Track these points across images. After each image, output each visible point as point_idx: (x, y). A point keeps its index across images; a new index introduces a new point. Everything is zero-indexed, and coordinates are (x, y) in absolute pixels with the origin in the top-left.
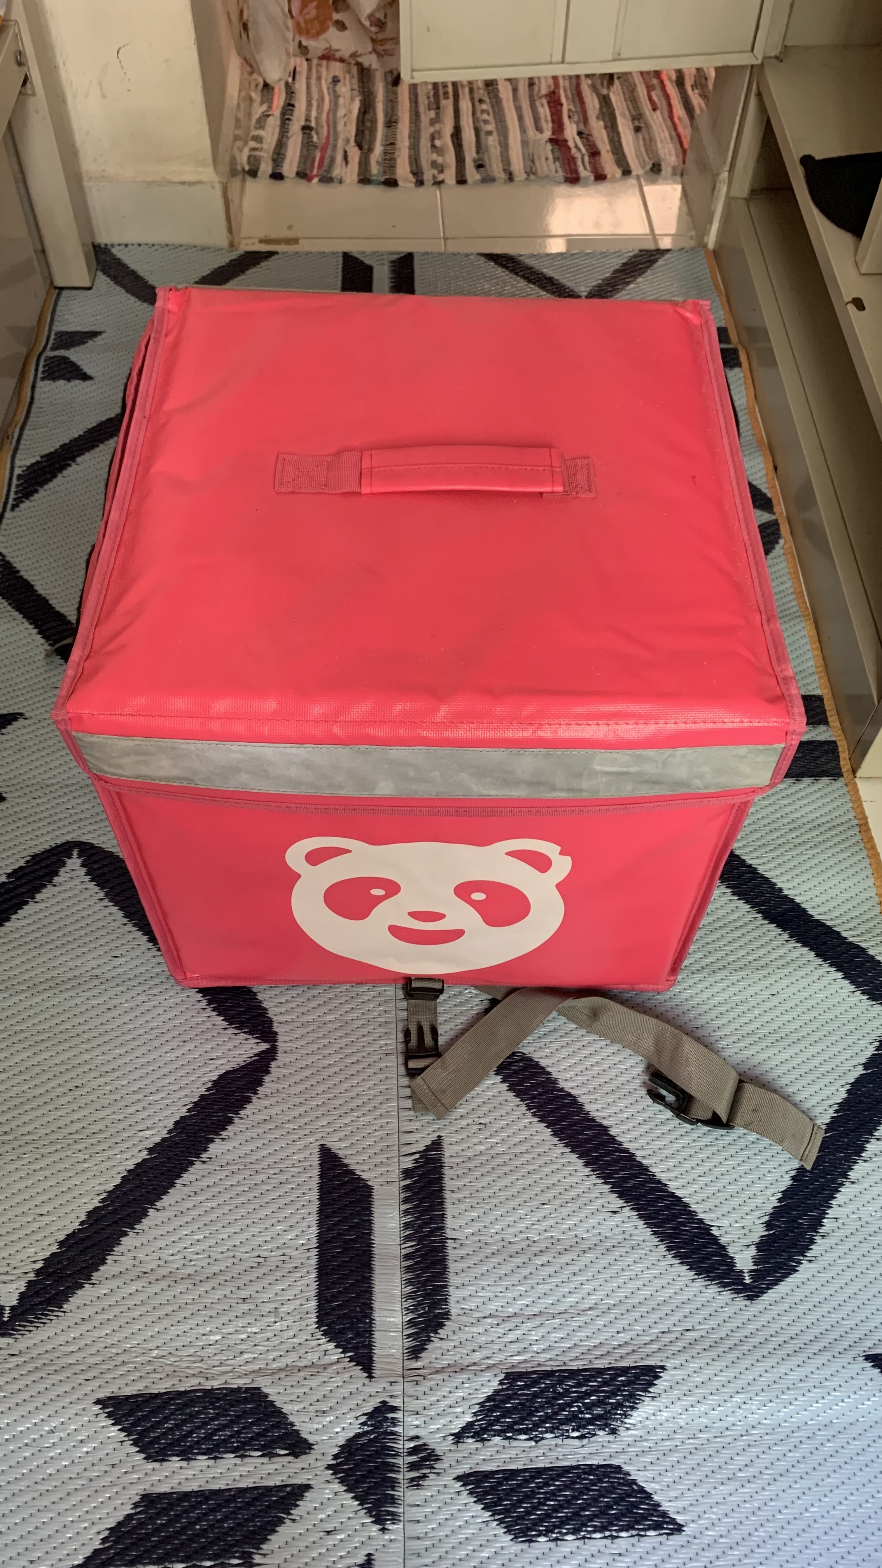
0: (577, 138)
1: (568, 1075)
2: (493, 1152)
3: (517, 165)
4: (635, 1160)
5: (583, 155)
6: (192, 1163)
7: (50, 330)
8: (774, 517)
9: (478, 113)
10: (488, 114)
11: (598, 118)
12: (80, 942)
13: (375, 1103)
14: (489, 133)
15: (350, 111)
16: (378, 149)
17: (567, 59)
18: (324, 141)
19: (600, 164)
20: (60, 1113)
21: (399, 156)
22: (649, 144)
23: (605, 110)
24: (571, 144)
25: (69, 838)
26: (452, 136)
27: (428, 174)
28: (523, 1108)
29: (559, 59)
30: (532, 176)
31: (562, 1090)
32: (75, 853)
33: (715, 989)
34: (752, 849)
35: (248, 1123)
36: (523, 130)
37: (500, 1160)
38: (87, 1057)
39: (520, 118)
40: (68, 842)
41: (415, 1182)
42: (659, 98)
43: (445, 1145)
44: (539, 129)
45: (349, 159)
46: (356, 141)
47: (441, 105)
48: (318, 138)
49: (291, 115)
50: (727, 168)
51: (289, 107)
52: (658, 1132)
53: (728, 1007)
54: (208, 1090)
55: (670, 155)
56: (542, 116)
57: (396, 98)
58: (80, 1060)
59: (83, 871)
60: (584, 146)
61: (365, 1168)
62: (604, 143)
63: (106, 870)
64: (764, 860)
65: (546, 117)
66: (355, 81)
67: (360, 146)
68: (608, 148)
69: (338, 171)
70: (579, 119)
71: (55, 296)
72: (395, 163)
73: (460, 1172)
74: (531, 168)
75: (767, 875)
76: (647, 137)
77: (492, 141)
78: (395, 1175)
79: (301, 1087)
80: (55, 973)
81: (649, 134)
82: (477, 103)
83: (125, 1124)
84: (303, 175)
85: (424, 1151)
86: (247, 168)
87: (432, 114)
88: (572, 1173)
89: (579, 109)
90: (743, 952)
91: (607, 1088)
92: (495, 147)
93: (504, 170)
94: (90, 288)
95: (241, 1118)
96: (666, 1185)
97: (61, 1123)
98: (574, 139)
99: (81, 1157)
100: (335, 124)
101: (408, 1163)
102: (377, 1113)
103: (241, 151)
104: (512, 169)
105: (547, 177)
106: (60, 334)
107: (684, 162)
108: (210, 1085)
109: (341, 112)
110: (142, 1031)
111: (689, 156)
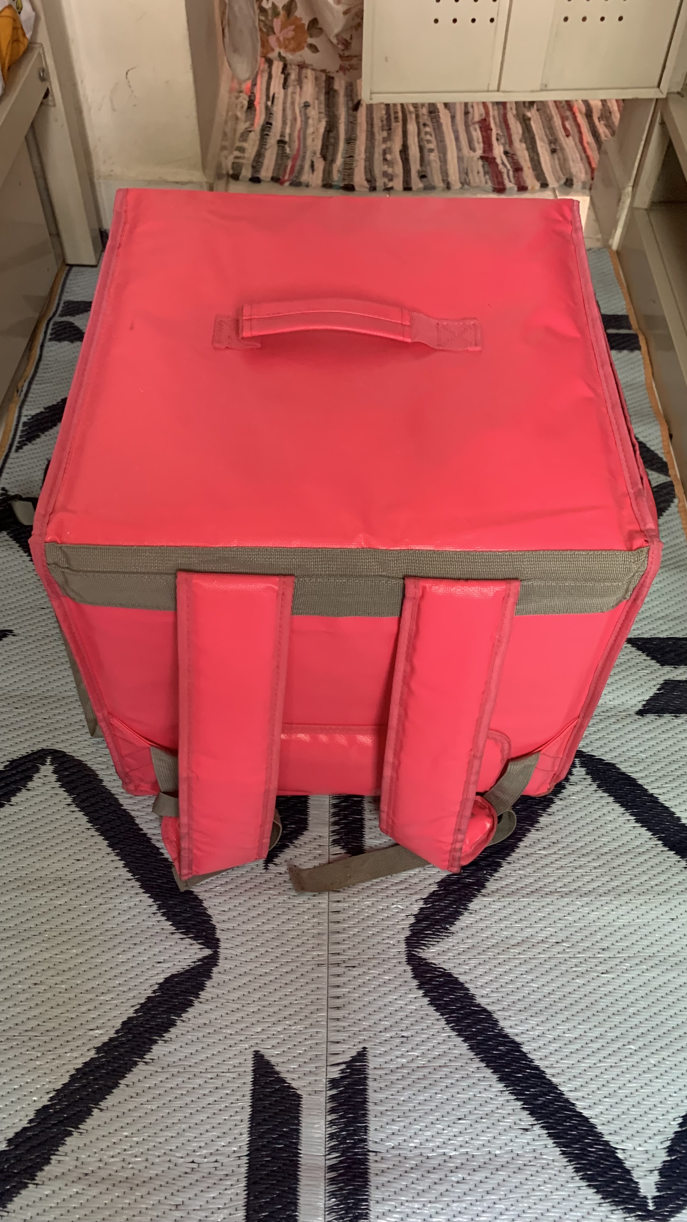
0: (504, 157)
1: (484, 992)
2: (414, 1065)
3: (454, 176)
4: (545, 1078)
5: (508, 171)
6: (135, 1064)
7: (60, 299)
8: (669, 479)
9: (423, 135)
10: (431, 135)
11: (521, 141)
12: (47, 845)
13: (306, 1012)
14: (431, 150)
15: (317, 129)
16: (339, 161)
17: (502, 88)
18: (295, 152)
19: (522, 178)
20: (18, 1010)
21: (357, 166)
22: (564, 164)
23: (527, 135)
24: (498, 161)
25: (44, 746)
26: (401, 152)
27: (380, 182)
28: (443, 1022)
29: (496, 88)
30: (466, 186)
31: (478, 1005)
32: (49, 760)
33: (620, 912)
34: (653, 779)
35: (189, 1025)
36: (459, 149)
37: (420, 1074)
38: (47, 955)
39: (457, 139)
40: (43, 750)
41: (341, 1092)
42: (571, 127)
43: (370, 1057)
44: (472, 148)
45: (315, 167)
46: (321, 153)
47: (392, 127)
48: (291, 150)
49: (269, 131)
50: (631, 184)
51: (268, 125)
52: (566, 1051)
53: (631, 929)
54: (154, 992)
55: (581, 172)
56: (475, 138)
57: (356, 120)
58: (40, 958)
59: (54, 777)
60: (510, 163)
61: (295, 1076)
62: (525, 161)
63: (74, 777)
64: (665, 790)
65: (478, 139)
66: (323, 106)
67: (324, 158)
68: (529, 165)
69: (306, 177)
70: (505, 141)
71: (66, 272)
72: (353, 172)
73: (382, 1085)
74: (465, 179)
75: (667, 804)
76: (562, 158)
77: (433, 157)
78: (322, 1084)
79: (239, 994)
80: (23, 873)
81: (563, 155)
82: (422, 127)
83: (76, 1023)
84: (276, 179)
85: (351, 1061)
86: (231, 172)
87: (385, 134)
88: (487, 1088)
89: (506, 134)
90: (646, 877)
91: (520, 1006)
92: (436, 162)
93: (443, 180)
94: (95, 266)
95: (183, 1021)
96: (573, 1105)
97: (18, 1020)
98: (501, 157)
99: (35, 1054)
100: (305, 139)
101: (335, 1073)
102: (307, 1022)
103: (226, 158)
104: (450, 179)
105: (477, 187)
106: (69, 303)
107: (593, 179)
108: (156, 987)
109: (310, 130)
110: (97, 932)
111: (596, 174)
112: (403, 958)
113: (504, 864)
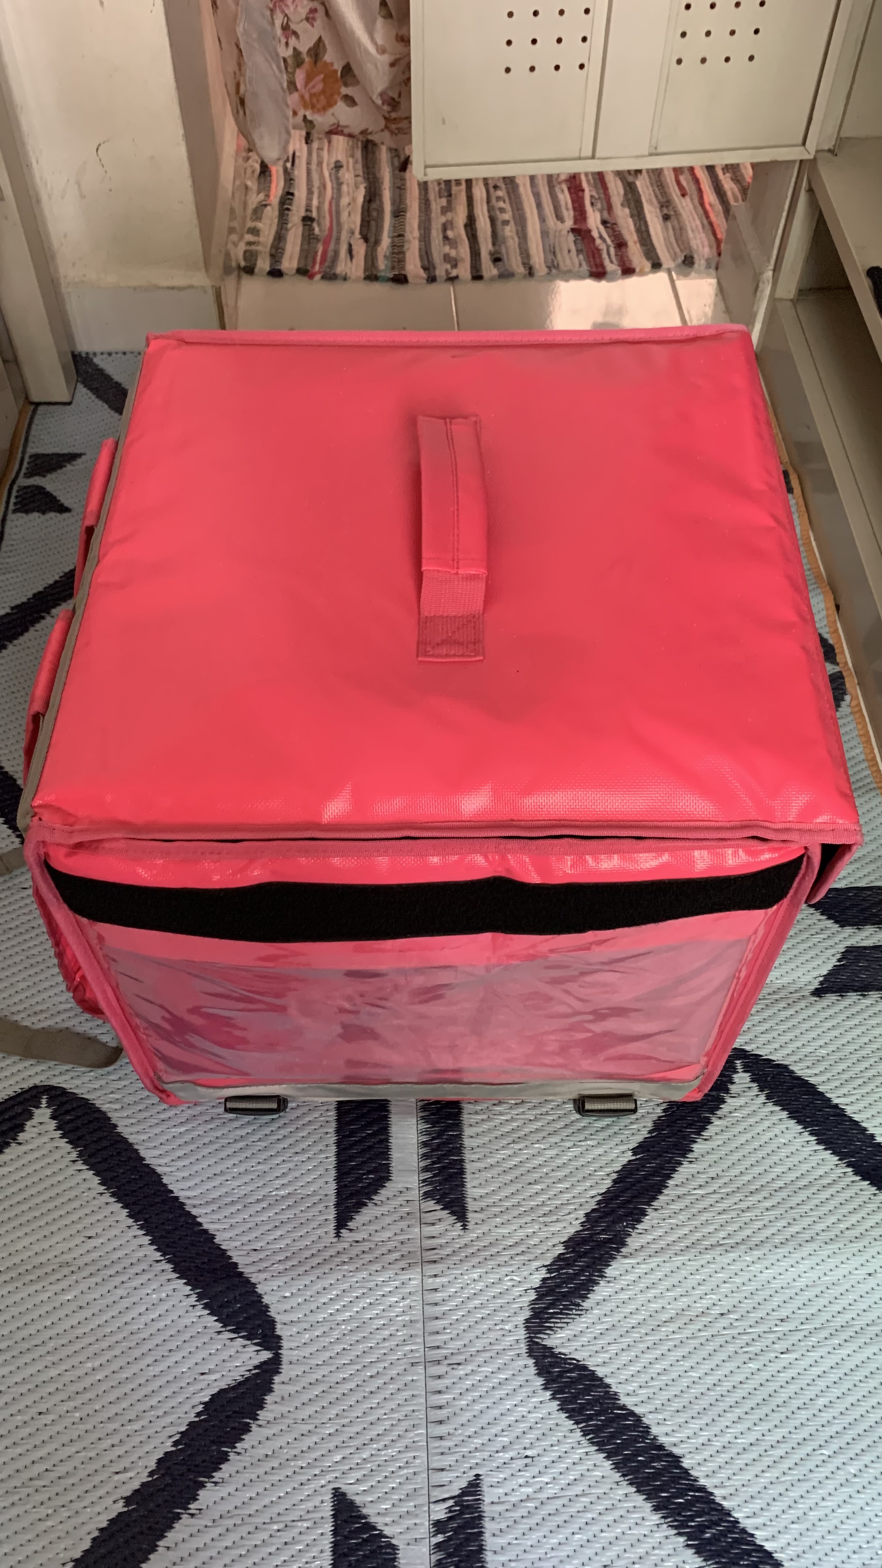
0: (602, 228)
1: (630, 1388)
2: (543, 1496)
3: (538, 258)
4: (713, 1502)
5: (608, 247)
6: (178, 1517)
7: (24, 452)
8: (837, 669)
9: (494, 201)
10: (504, 202)
11: (622, 205)
12: (49, 1218)
13: (400, 1430)
14: (506, 223)
15: (354, 200)
16: (386, 242)
17: (598, 155)
18: (326, 233)
19: (627, 257)
20: (19, 1450)
21: (408, 249)
22: (680, 235)
23: (630, 196)
24: (595, 234)
25: (36, 1081)
26: (466, 226)
27: (441, 270)
28: (578, 1434)
29: (590, 154)
30: (554, 271)
31: (623, 1407)
32: (44, 1101)
33: (802, 1267)
34: (837, 1083)
35: (246, 1459)
36: (542, 219)
37: (550, 1508)
38: (53, 1372)
39: (539, 205)
40: (36, 1087)
41: (450, 1539)
42: (688, 183)
43: (485, 1488)
44: (559, 218)
45: (354, 253)
46: (361, 233)
47: (453, 192)
48: (320, 230)
49: (290, 204)
50: (771, 267)
51: (288, 196)
52: (740, 1462)
53: (817, 1290)
54: (198, 1414)
55: (703, 246)
56: (563, 203)
57: (404, 185)
58: (45, 1377)
59: (53, 1124)
60: (609, 236)
61: (388, 1520)
62: (629, 231)
63: (79, 1123)
64: (852, 1099)
65: (566, 204)
66: (360, 166)
67: (366, 239)
68: (635, 237)
69: (341, 267)
70: (602, 205)
71: (30, 413)
72: (404, 257)
73: (503, 1526)
74: (553, 261)
75: (856, 1117)
76: (677, 227)
77: (509, 231)
78: (424, 1529)
79: (310, 1410)
80: (16, 1260)
81: (679, 222)
82: (492, 190)
83: (97, 1465)
84: (303, 272)
85: (458, 1496)
86: (243, 264)
87: (444, 202)
88: (639, 1521)
89: (602, 196)
90: (833, 1219)
91: (676, 1405)
92: (513, 239)
93: (524, 264)
94: (69, 403)
95: (239, 1454)
96: (752, 1535)
97: (20, 1465)
98: (598, 228)
99: (43, 1511)
100: (338, 213)
101: (440, 1512)
102: (401, 1445)
103: (235, 245)
104: (531, 262)
105: (570, 271)
106: (36, 457)
107: (719, 254)
108: (200, 1408)
109: (345, 201)
110: (119, 1337)
111: (723, 246)
112: (523, 1348)
113: (650, 1211)
